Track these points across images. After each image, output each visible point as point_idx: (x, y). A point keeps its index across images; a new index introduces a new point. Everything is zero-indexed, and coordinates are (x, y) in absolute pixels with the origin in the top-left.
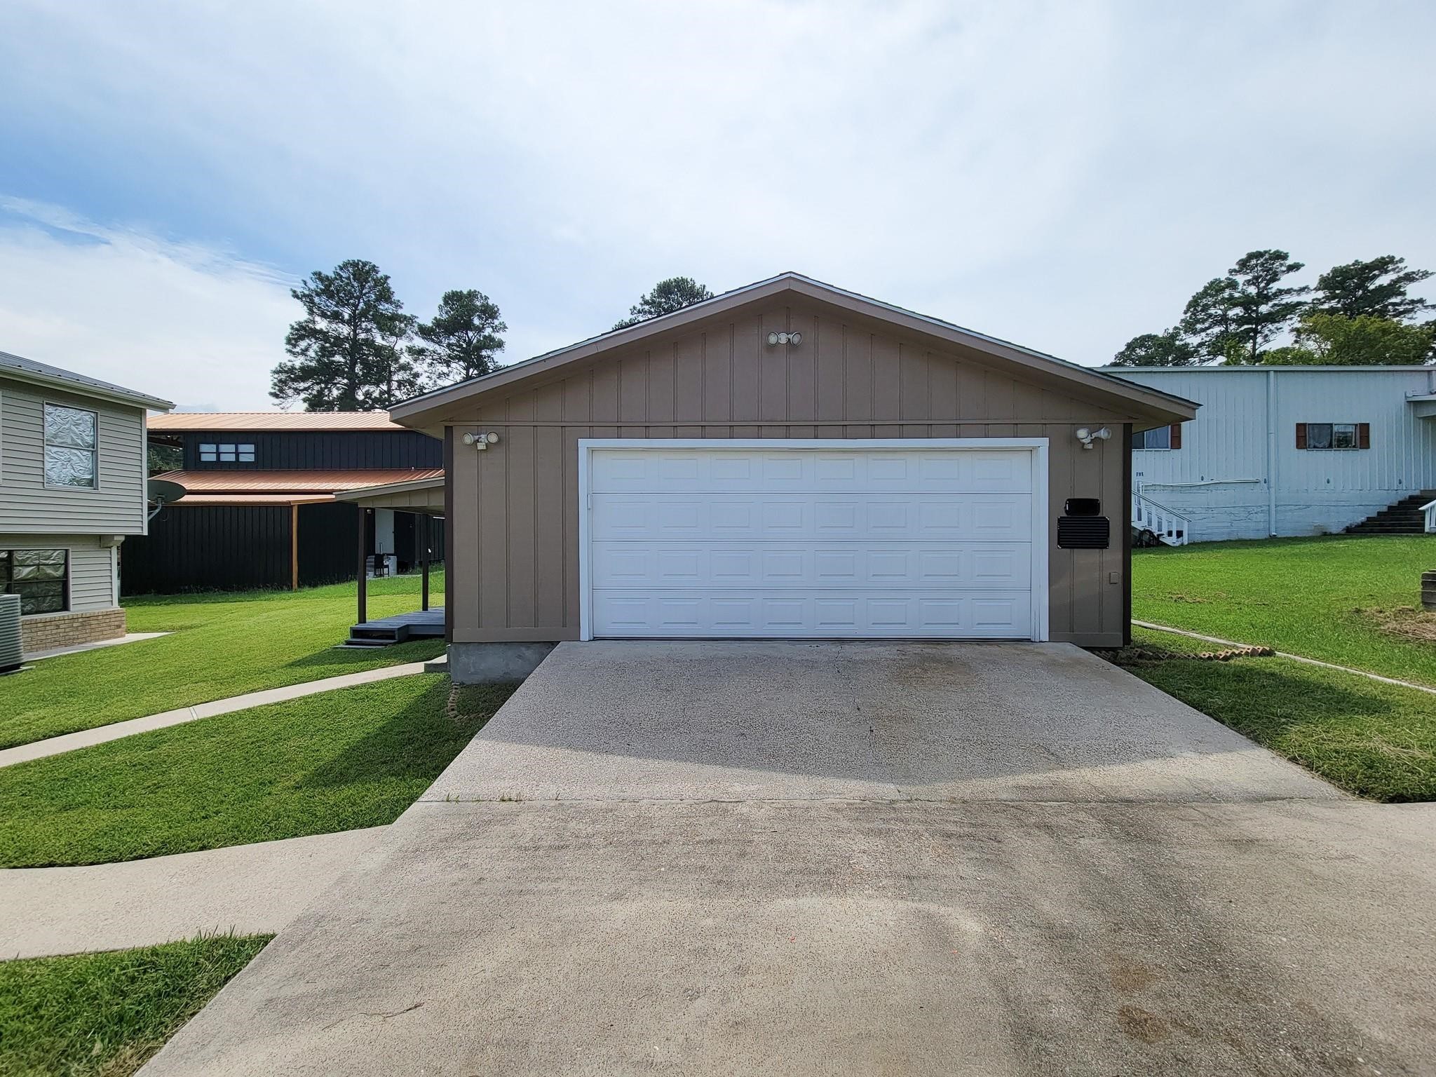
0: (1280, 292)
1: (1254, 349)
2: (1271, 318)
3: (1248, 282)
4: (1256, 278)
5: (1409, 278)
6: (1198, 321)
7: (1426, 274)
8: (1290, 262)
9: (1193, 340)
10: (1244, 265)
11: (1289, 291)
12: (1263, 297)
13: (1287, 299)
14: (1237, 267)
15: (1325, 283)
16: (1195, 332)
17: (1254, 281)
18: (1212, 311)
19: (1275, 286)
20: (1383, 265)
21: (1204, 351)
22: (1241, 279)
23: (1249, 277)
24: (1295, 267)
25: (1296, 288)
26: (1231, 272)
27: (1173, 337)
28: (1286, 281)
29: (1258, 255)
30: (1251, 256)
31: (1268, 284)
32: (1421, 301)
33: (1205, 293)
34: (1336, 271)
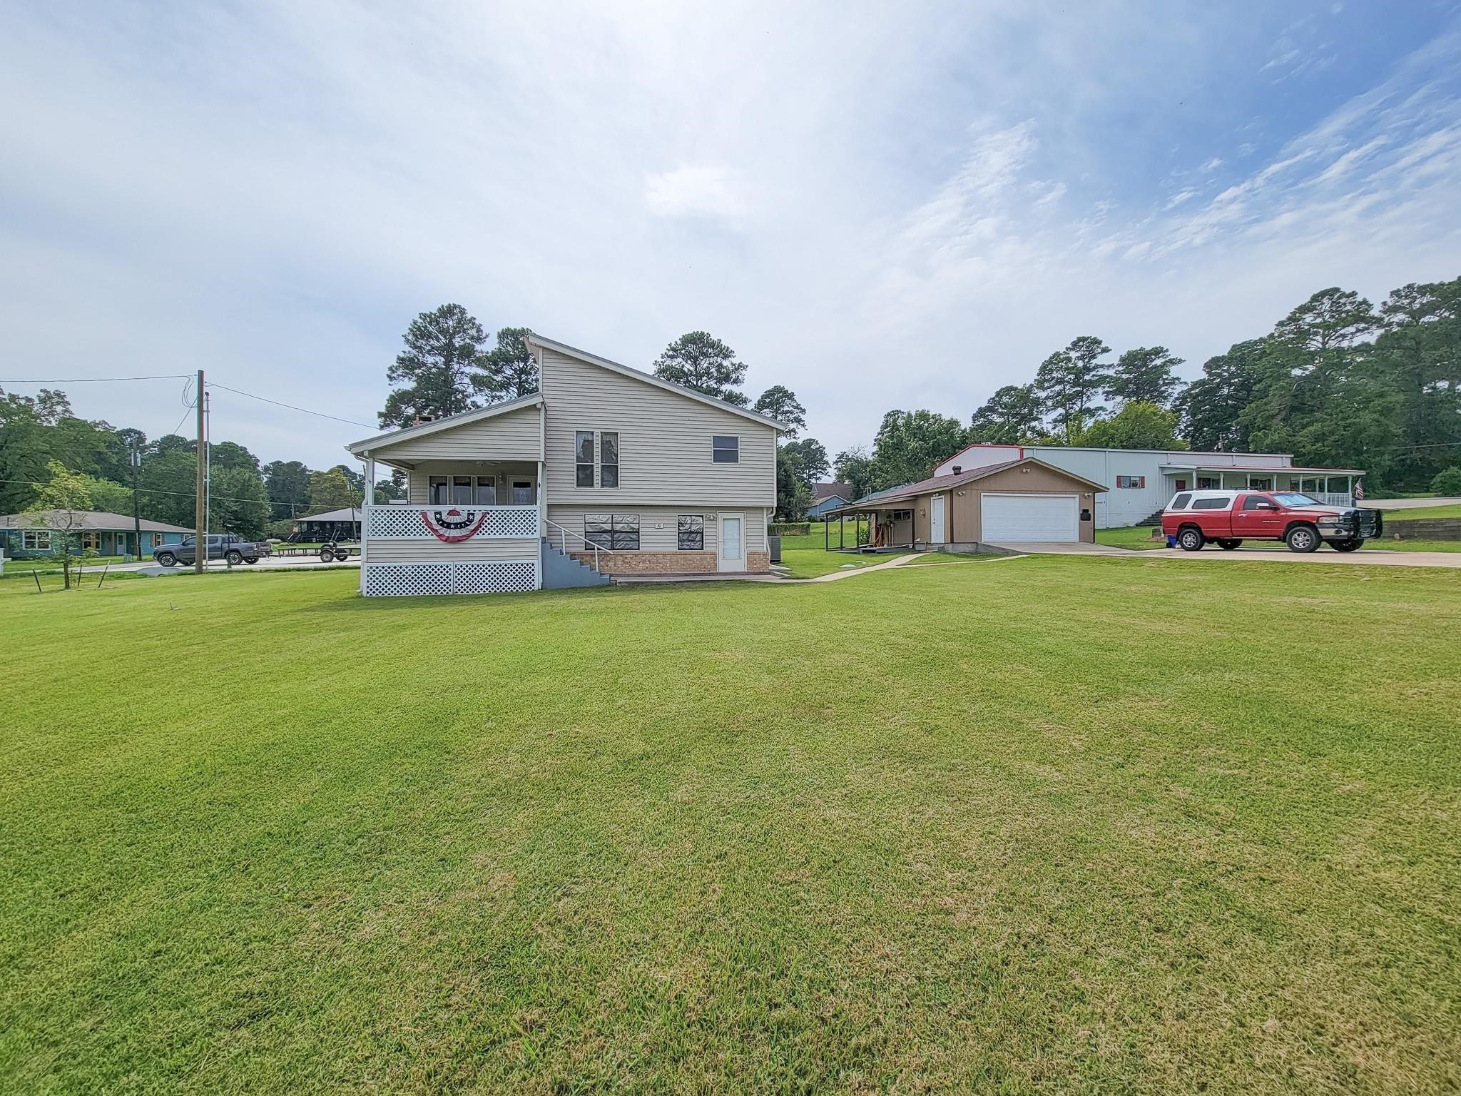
0: (1097, 367)
1: (1082, 406)
2: (1093, 384)
3: (1078, 358)
4: (1083, 355)
5: (1172, 362)
6: (1046, 380)
7: (1181, 361)
8: (1103, 345)
9: (1043, 394)
10: (1075, 345)
11: (1102, 366)
12: (1087, 369)
13: (1101, 372)
14: (1070, 346)
15: (1124, 361)
16: (1044, 389)
17: (1081, 358)
18: (1055, 375)
19: (1094, 362)
20: (1157, 352)
21: (1050, 403)
22: (1073, 355)
23: (1078, 354)
24: (1106, 350)
25: (1107, 364)
26: (1067, 349)
27: (1030, 389)
28: (1101, 359)
29: (1084, 339)
30: (1080, 339)
31: (1089, 360)
32: (1178, 379)
33: (1050, 362)
34: (1129, 353)
